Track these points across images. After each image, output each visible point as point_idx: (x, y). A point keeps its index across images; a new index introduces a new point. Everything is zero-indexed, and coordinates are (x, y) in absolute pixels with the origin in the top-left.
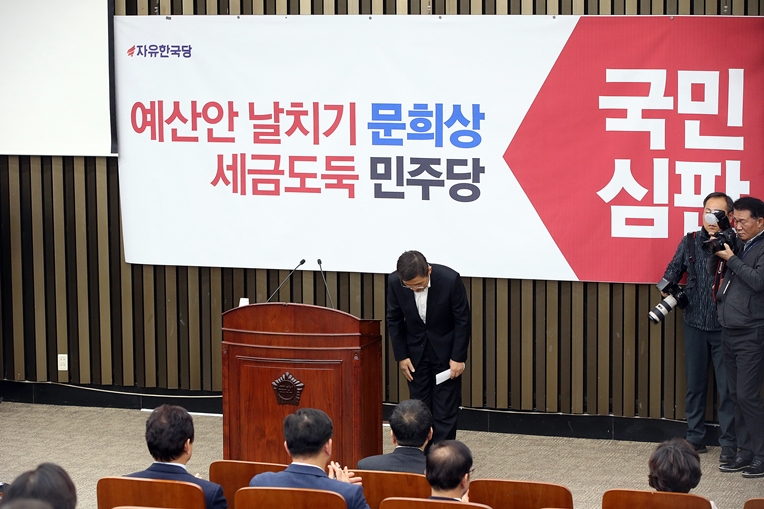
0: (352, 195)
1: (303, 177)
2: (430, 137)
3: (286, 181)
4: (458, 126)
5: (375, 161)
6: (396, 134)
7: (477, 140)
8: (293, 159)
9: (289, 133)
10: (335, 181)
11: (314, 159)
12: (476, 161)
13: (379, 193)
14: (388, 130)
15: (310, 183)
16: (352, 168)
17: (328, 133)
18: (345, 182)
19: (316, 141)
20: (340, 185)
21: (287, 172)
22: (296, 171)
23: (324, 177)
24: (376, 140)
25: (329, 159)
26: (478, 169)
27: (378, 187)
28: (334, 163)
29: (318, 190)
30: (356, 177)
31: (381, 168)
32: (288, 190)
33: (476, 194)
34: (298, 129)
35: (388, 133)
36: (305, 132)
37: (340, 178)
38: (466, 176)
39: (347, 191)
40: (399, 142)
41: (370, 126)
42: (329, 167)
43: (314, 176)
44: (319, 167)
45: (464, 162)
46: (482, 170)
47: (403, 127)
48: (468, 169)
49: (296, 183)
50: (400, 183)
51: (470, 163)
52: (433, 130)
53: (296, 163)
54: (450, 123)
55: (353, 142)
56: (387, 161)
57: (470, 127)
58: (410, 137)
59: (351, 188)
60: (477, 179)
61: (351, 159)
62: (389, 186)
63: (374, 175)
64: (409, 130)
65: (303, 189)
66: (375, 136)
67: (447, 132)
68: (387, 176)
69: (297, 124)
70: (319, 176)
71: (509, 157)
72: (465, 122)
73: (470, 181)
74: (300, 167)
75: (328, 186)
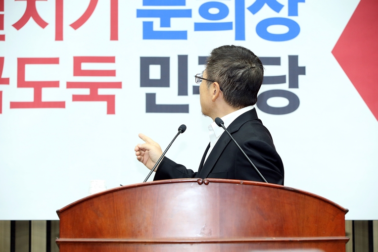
0: (111, 110)
1: (38, 86)
2: (228, 26)
3: (12, 92)
4: (266, 12)
5: (146, 63)
6: (177, 24)
7: (294, 31)
8: (22, 63)
9: (18, 25)
10: (86, 92)
11: (55, 61)
12: (293, 60)
13: (152, 105)
14: (166, 19)
15: (48, 94)
16: (112, 73)
17: (76, 25)
18: (101, 92)
19: (59, 36)
20: (94, 97)
21: (14, 80)
22: (28, 78)
23: (70, 85)
24: (149, 33)
25: (78, 61)
26: (296, 70)
27: (151, 98)
28: (85, 66)
29: (61, 105)
30: (118, 85)
31: (155, 72)
32: (14, 105)
33: (294, 103)
34: (31, 20)
35: (165, 23)
36: (43, 24)
37: (94, 87)
38: (280, 79)
39: (104, 104)
40: (182, 35)
41: (140, 13)
42: (78, 71)
43: (55, 84)
44: (64, 72)
45: (276, 61)
46: (303, 71)
47: (188, 14)
48: (283, 70)
49: (28, 95)
50: (183, 91)
51: (285, 62)
52: (231, 18)
53: (28, 68)
54: (254, 9)
55: (114, 36)
56: (164, 62)
57: (284, 13)
58: (199, 27)
59: (111, 101)
60: (294, 84)
61: (111, 60)
62: (167, 95)
63: (145, 81)
64: (197, 18)
65: (38, 103)
66: (147, 27)
67: (251, 21)
68: (164, 82)
69: (31, 12)
70: (63, 85)
71: (342, 52)
72: (277, 7)
73: (285, 87)
74: (33, 73)
75: (76, 98)
